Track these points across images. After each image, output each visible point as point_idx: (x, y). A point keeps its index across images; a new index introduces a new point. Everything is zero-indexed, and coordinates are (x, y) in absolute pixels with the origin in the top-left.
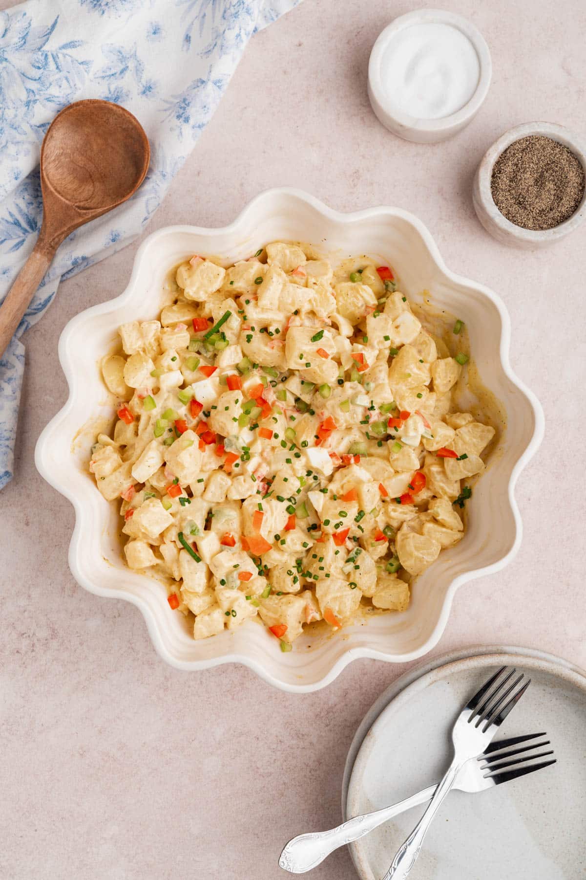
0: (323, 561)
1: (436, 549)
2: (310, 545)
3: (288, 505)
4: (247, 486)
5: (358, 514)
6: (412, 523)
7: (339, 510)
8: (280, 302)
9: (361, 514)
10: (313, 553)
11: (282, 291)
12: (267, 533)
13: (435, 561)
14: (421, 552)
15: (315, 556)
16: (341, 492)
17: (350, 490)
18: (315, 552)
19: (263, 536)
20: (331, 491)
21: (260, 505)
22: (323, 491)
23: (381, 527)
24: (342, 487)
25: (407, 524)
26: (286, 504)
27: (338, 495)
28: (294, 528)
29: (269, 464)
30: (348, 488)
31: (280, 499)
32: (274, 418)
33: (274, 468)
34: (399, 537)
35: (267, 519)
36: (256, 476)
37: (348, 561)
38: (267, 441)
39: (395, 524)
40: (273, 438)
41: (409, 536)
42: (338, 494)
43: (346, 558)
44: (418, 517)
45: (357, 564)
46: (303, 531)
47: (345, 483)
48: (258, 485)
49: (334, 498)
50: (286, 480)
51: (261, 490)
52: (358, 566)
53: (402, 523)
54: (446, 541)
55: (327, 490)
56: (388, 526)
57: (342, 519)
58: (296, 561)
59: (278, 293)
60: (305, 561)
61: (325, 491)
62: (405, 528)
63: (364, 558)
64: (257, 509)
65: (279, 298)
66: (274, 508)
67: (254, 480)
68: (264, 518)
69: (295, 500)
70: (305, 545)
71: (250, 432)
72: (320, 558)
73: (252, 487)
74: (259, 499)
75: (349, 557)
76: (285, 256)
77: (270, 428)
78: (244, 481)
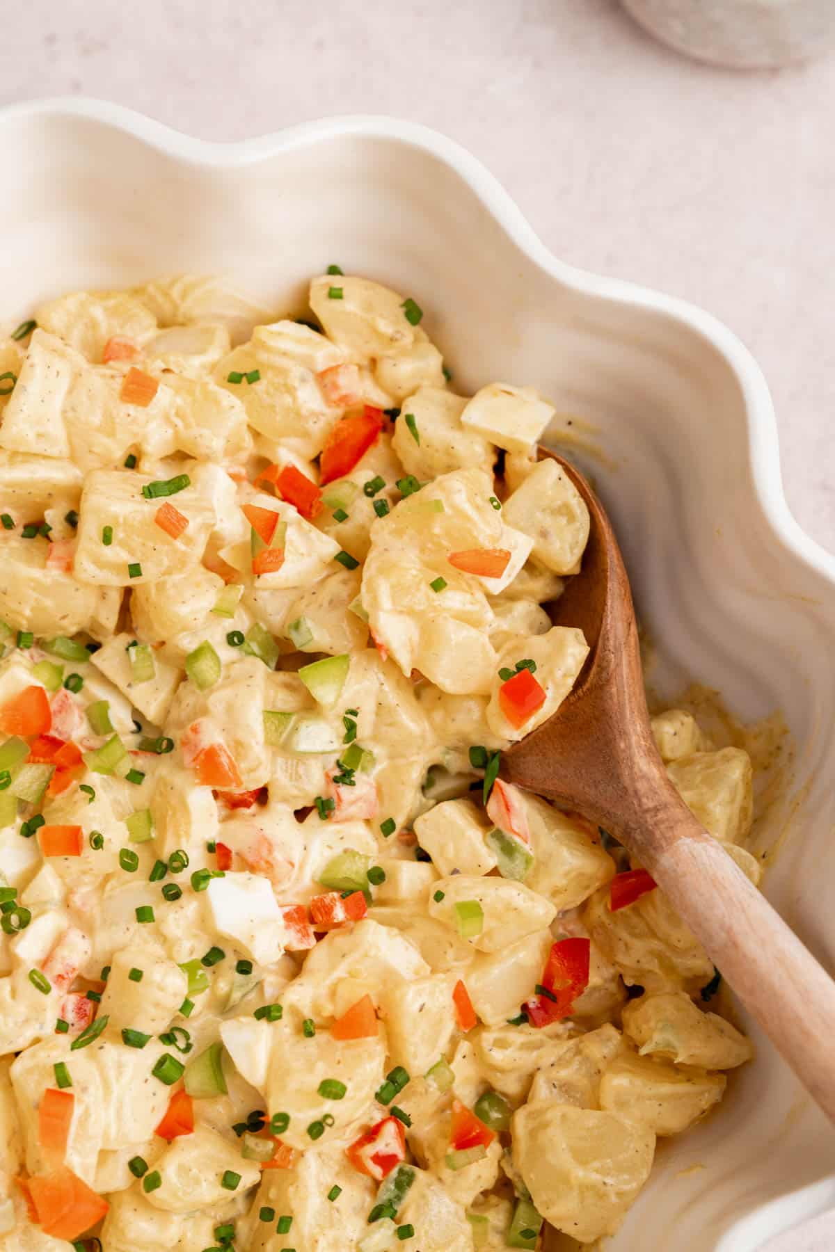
0: (292, 1229)
1: (641, 1147)
2: (249, 1177)
3: (158, 1057)
4: (21, 1009)
5: (388, 1078)
6: (564, 1074)
7: (322, 1072)
8: (69, 423)
9: (396, 1078)
10: (263, 1204)
11: (70, 391)
12: (93, 1160)
13: (644, 1187)
14: (596, 1164)
15: (267, 1214)
16: (328, 1009)
17: (355, 1001)
18: (268, 1200)
19: (79, 1173)
20: (295, 1011)
21: (60, 1067)
22: (266, 1013)
23: (466, 1095)
24: (333, 994)
25: (548, 1081)
26: (154, 1051)
27: (316, 1020)
28: (188, 1128)
29: (88, 929)
30: (351, 994)
31: (133, 1040)
32: (84, 788)
33: (105, 940)
34: (521, 1123)
35: (87, 1114)
36: (49, 978)
37: (374, 1217)
38: (74, 863)
39: (510, 1085)
40: (88, 851)
41: (549, 1115)
42: (318, 1013)
43: (369, 1204)
44: (578, 1052)
45: (405, 1223)
46: (222, 1133)
47: (340, 980)
48: (60, 1001)
49: (307, 1030)
50: (136, 975)
51: (71, 1017)
52: (409, 1226)
53: (530, 1079)
54: (674, 1121)
55: (280, 1009)
56: (488, 1093)
57: (329, 1106)
58: (216, 1230)
59: (58, 402)
60: (243, 1229)
61: (274, 1014)
62: (542, 1091)
63: (423, 1196)
64: (51, 1084)
65: (64, 412)
66: (112, 1074)
67: (45, 989)
68: (78, 1110)
69: (187, 1037)
70: (229, 1180)
71: (22, 839)
72: (282, 1220)
73: (39, 1010)
74: (60, 1049)
75: (378, 1202)
76: (93, 325)
77: (74, 821)
78: (14, 993)
